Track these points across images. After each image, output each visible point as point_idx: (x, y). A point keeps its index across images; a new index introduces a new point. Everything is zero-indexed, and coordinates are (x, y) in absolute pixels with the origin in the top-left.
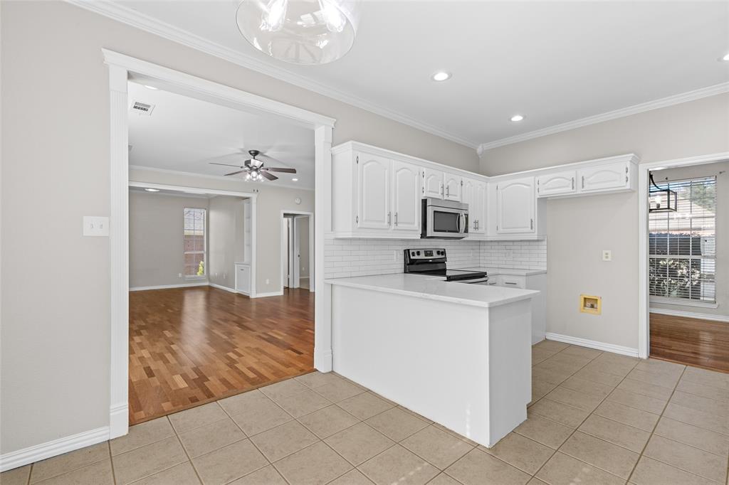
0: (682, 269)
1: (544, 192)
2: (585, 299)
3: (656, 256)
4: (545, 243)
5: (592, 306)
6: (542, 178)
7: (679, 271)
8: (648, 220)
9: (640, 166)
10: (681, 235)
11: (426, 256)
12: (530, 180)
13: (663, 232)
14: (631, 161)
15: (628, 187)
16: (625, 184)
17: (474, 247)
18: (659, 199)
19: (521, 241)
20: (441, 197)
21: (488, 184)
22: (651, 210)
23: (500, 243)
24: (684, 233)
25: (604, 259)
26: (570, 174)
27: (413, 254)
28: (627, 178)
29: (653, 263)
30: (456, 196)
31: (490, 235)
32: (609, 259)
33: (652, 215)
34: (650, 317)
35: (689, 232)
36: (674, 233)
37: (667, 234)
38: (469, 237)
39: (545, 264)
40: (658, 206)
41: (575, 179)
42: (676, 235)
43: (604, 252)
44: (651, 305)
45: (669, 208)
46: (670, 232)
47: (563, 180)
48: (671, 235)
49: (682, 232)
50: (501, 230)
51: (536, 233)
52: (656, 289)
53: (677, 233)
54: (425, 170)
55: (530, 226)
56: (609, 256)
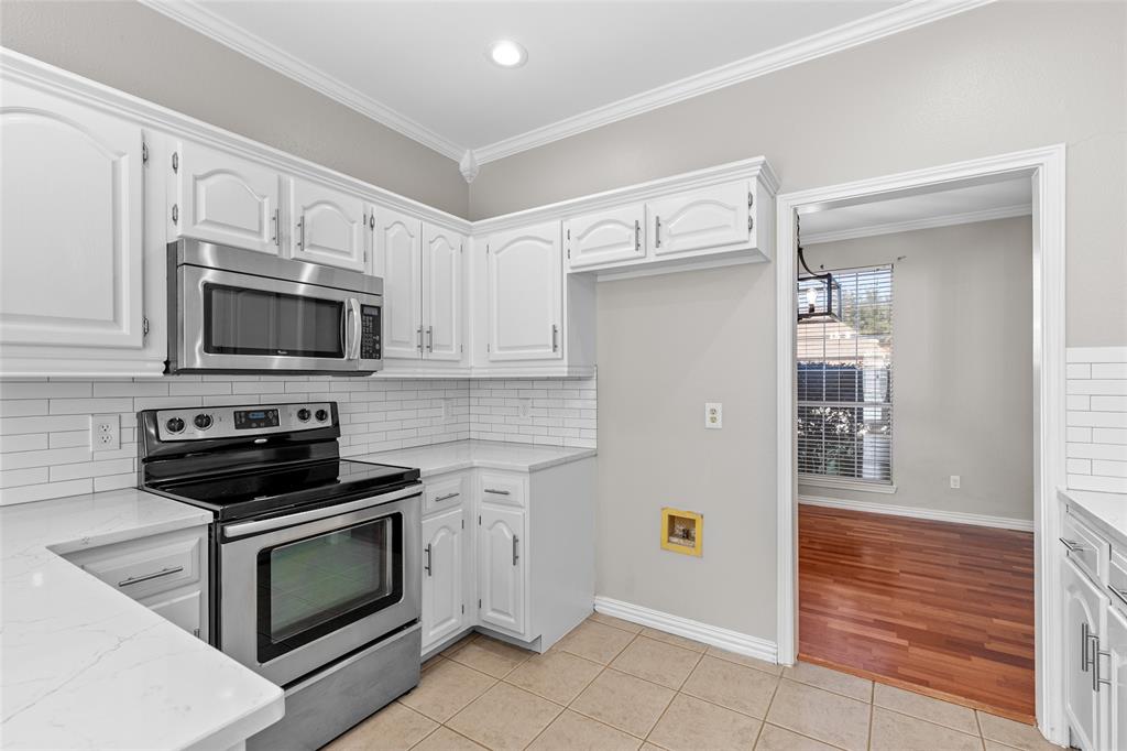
0: (841, 422)
1: (583, 259)
2: (672, 519)
3: (806, 404)
4: (593, 384)
5: (687, 535)
6: (576, 224)
7: (839, 426)
8: (795, 340)
9: (778, 197)
10: (842, 366)
11: (237, 427)
12: (550, 228)
13: (816, 362)
14: (758, 177)
15: (753, 245)
16: (746, 238)
17: (450, 394)
18: (813, 296)
19: (548, 379)
20: (273, 249)
21: (471, 239)
22: (800, 317)
23: (508, 385)
24: (847, 362)
25: (709, 424)
26: (633, 212)
27: (176, 425)
28: (750, 220)
29: (802, 412)
30: (348, 254)
31: (476, 367)
32: (719, 424)
33: (802, 329)
34: (801, 515)
35: (853, 362)
36: (832, 363)
37: (822, 364)
38: (387, 371)
39: (594, 434)
40: (812, 310)
41: (642, 226)
42: (836, 367)
43: (709, 406)
44: (802, 489)
45: (829, 313)
46: (827, 362)
47: (619, 227)
48: (828, 367)
49: (843, 362)
50: (497, 353)
51: (565, 361)
52: (807, 462)
53: (837, 363)
54: (179, 146)
55: (551, 344)
56: (719, 416)
